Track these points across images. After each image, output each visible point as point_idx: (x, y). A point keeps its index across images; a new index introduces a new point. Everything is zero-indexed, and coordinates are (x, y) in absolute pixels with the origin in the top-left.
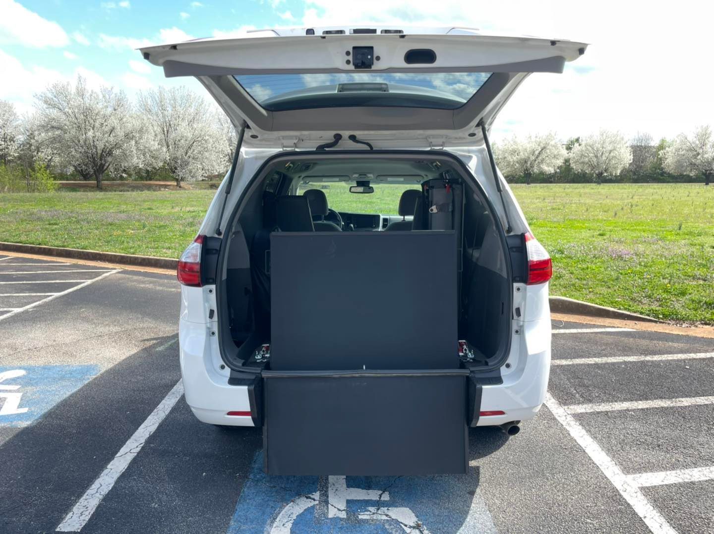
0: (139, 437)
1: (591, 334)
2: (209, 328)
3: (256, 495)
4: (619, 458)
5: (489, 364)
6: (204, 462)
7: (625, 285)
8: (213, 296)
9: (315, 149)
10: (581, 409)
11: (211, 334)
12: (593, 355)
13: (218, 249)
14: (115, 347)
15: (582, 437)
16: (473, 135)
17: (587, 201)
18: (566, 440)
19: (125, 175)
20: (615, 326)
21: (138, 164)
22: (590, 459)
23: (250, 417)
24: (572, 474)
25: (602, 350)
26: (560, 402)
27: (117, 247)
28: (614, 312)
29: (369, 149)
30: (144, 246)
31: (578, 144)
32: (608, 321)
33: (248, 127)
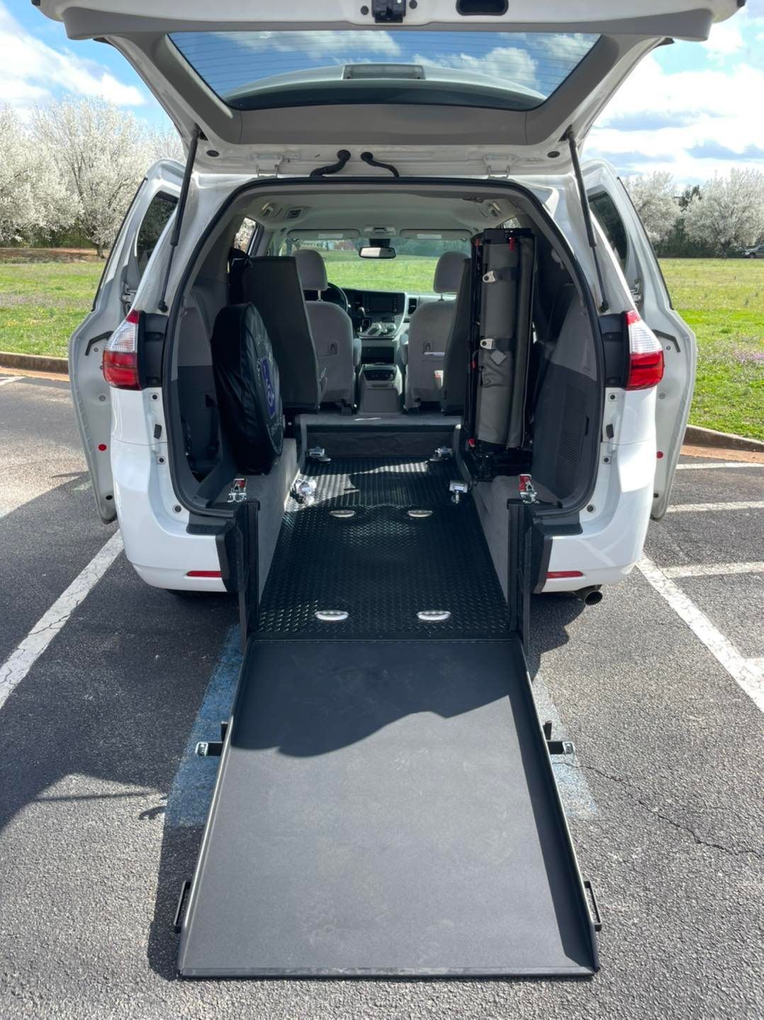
0: (62, 608)
1: (703, 472)
2: (154, 453)
3: (231, 684)
4: (736, 636)
5: (564, 506)
6: (156, 641)
7: (755, 402)
8: (159, 405)
9: (308, 176)
10: (685, 572)
11: (159, 462)
12: (706, 499)
13: (164, 332)
14: (20, 486)
15: (686, 609)
16: (554, 155)
17: (706, 284)
18: (664, 613)
19: (19, 238)
20: (739, 460)
21: (36, 220)
22: (696, 637)
23: (220, 579)
24: (671, 657)
25: (719, 493)
26: (656, 562)
27: (12, 343)
28: (738, 441)
29: (393, 176)
30: (53, 342)
31: (698, 197)
32: (728, 453)
33: (203, 136)
